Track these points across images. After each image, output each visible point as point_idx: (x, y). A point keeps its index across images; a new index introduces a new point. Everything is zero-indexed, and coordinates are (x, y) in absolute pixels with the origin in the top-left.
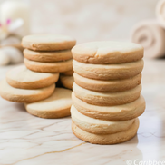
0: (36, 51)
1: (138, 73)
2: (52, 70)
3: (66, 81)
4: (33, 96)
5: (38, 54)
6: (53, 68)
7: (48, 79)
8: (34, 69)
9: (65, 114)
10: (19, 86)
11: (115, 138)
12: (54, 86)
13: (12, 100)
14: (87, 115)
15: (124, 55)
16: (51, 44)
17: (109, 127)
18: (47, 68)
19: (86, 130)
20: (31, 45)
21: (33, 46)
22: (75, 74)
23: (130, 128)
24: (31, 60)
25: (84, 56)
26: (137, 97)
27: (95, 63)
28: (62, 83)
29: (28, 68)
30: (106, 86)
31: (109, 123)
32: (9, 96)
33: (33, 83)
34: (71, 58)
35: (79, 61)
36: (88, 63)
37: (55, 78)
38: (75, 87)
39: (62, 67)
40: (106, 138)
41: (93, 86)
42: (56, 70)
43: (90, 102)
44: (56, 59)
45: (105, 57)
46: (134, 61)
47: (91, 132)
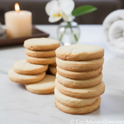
0: (33, 50)
2: (44, 63)
3: (53, 70)
4: (31, 80)
5: (34, 52)
6: (43, 61)
7: (41, 69)
9: (51, 92)
10: (22, 73)
12: (45, 74)
14: (64, 94)
15: (90, 55)
17: (79, 103)
18: (40, 61)
19: (64, 104)
21: (31, 47)
22: (57, 67)
23: (93, 104)
24: (30, 56)
27: (70, 60)
28: (50, 72)
29: (28, 61)
30: (77, 75)
31: (79, 100)
32: (15, 79)
33: (31, 71)
35: (59, 58)
36: (66, 60)
37: (46, 68)
39: (50, 61)
40: (77, 110)
41: (69, 75)
42: (46, 63)
43: (67, 86)
44: (46, 56)
45: (77, 56)
46: (97, 59)
47: (67, 106)
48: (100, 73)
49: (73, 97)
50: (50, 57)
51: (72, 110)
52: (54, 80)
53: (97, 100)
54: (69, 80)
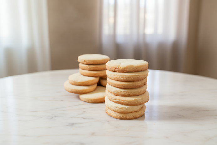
0: (87, 64)
1: (144, 78)
2: (95, 75)
3: (103, 82)
4: (84, 90)
5: (87, 66)
6: (95, 74)
7: (93, 80)
8: (85, 74)
9: (102, 101)
10: (76, 84)
11: (129, 116)
12: (96, 85)
13: (72, 92)
14: (113, 102)
15: (135, 67)
16: (95, 60)
17: (127, 109)
18: (92, 74)
19: (113, 111)
20: (83, 60)
21: (85, 61)
22: (107, 78)
25: (113, 68)
26: (144, 92)
27: (119, 72)
28: (101, 84)
29: (82, 74)
30: (125, 85)
31: (127, 107)
32: (70, 90)
33: (84, 83)
34: (106, 69)
35: (110, 70)
36: (115, 71)
37: (97, 80)
38: (108, 86)
39: (101, 73)
40: (125, 116)
41: (118, 85)
42: (98, 75)
43: (116, 95)
44: (97, 69)
45: (125, 68)
46: (141, 71)
47: (116, 112)
48: (145, 84)
49: (122, 104)
50: (101, 70)
51: (121, 116)
52: (105, 91)
53: (142, 108)
54: (118, 89)
